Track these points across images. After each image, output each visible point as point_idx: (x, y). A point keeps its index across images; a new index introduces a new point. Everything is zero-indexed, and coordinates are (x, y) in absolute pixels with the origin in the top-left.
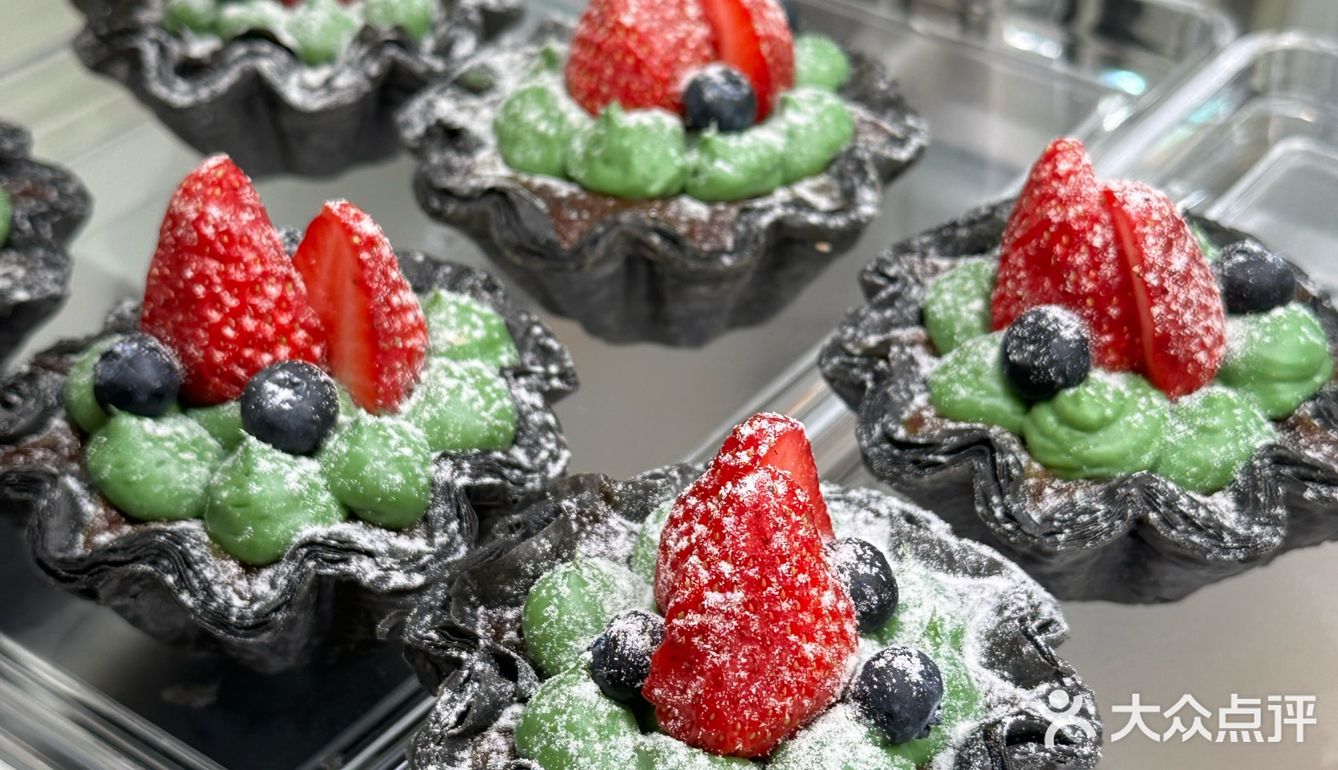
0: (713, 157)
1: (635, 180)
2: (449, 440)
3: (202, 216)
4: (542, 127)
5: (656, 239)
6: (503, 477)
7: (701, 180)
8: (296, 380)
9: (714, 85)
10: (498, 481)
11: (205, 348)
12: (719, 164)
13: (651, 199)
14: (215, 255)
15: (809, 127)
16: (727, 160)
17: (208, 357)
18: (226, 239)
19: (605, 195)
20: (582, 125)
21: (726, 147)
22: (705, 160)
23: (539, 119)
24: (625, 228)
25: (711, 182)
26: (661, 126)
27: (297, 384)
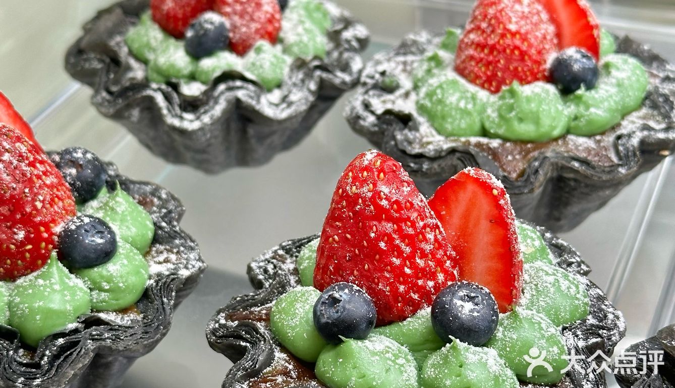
0: (587, 107)
1: (544, 129)
2: (562, 317)
3: (377, 194)
4: (462, 104)
5: (576, 164)
6: (600, 336)
7: (582, 122)
8: (473, 295)
9: (576, 61)
10: (599, 339)
11: (390, 284)
12: (592, 110)
13: (556, 140)
14: (390, 219)
15: (629, 78)
16: (597, 107)
17: (394, 290)
18: (395, 206)
19: (524, 142)
20: (488, 99)
21: (594, 98)
22: (582, 109)
23: (459, 100)
24: (552, 160)
25: (590, 122)
26: (547, 92)
27: (474, 298)
